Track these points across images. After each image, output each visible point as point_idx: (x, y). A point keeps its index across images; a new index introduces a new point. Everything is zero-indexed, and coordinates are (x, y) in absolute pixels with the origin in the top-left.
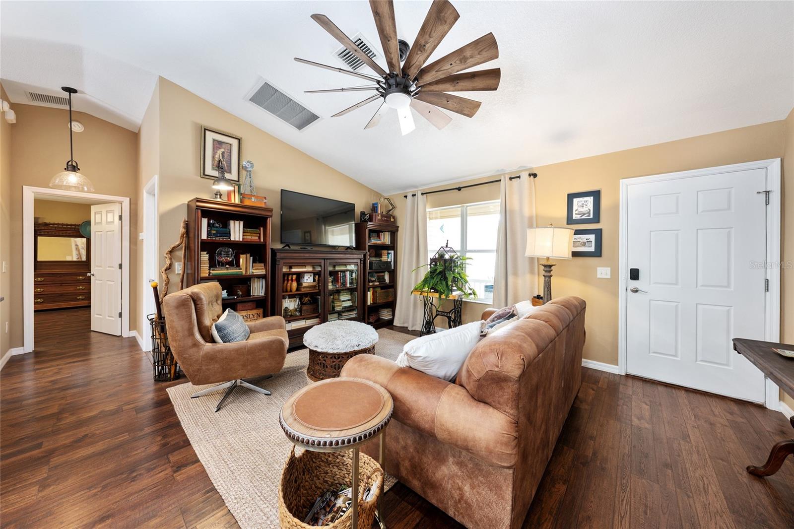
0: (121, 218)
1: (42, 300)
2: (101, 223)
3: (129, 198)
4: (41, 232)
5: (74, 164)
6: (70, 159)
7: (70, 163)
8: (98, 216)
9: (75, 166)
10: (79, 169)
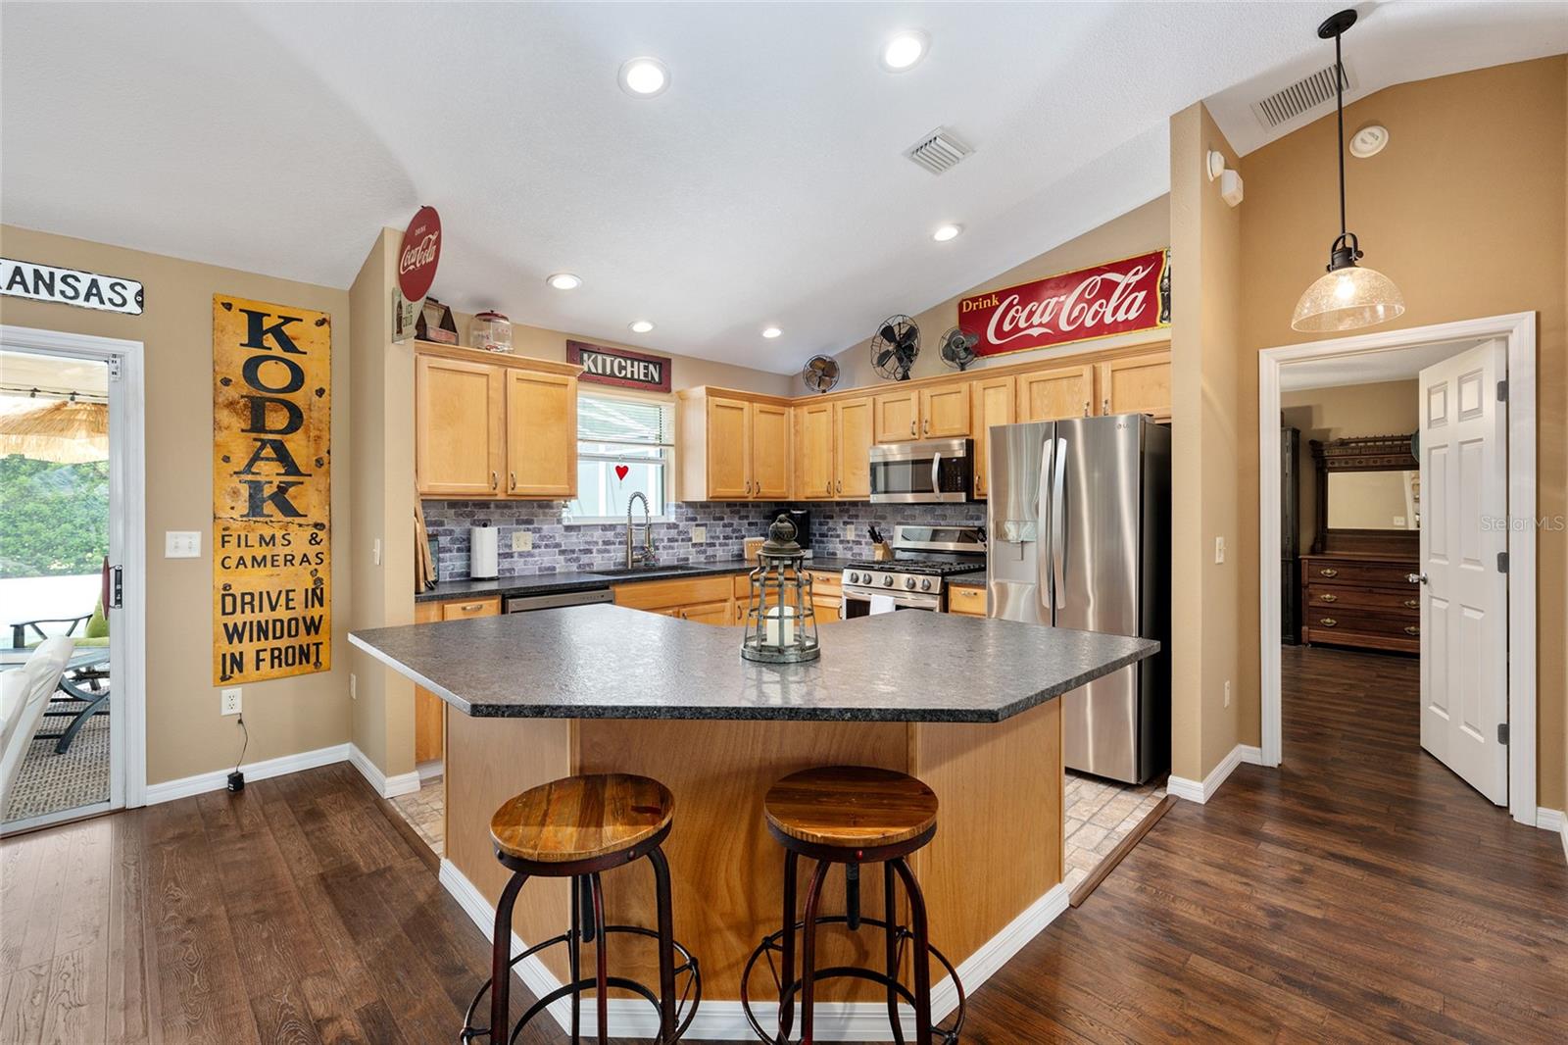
0: (1503, 391)
1: (1335, 622)
2: (1443, 420)
3: (1534, 313)
4: (1333, 463)
5: (1349, 243)
6: (1340, 234)
7: (1339, 246)
8: (1437, 399)
9: (1351, 249)
10: (1360, 254)
